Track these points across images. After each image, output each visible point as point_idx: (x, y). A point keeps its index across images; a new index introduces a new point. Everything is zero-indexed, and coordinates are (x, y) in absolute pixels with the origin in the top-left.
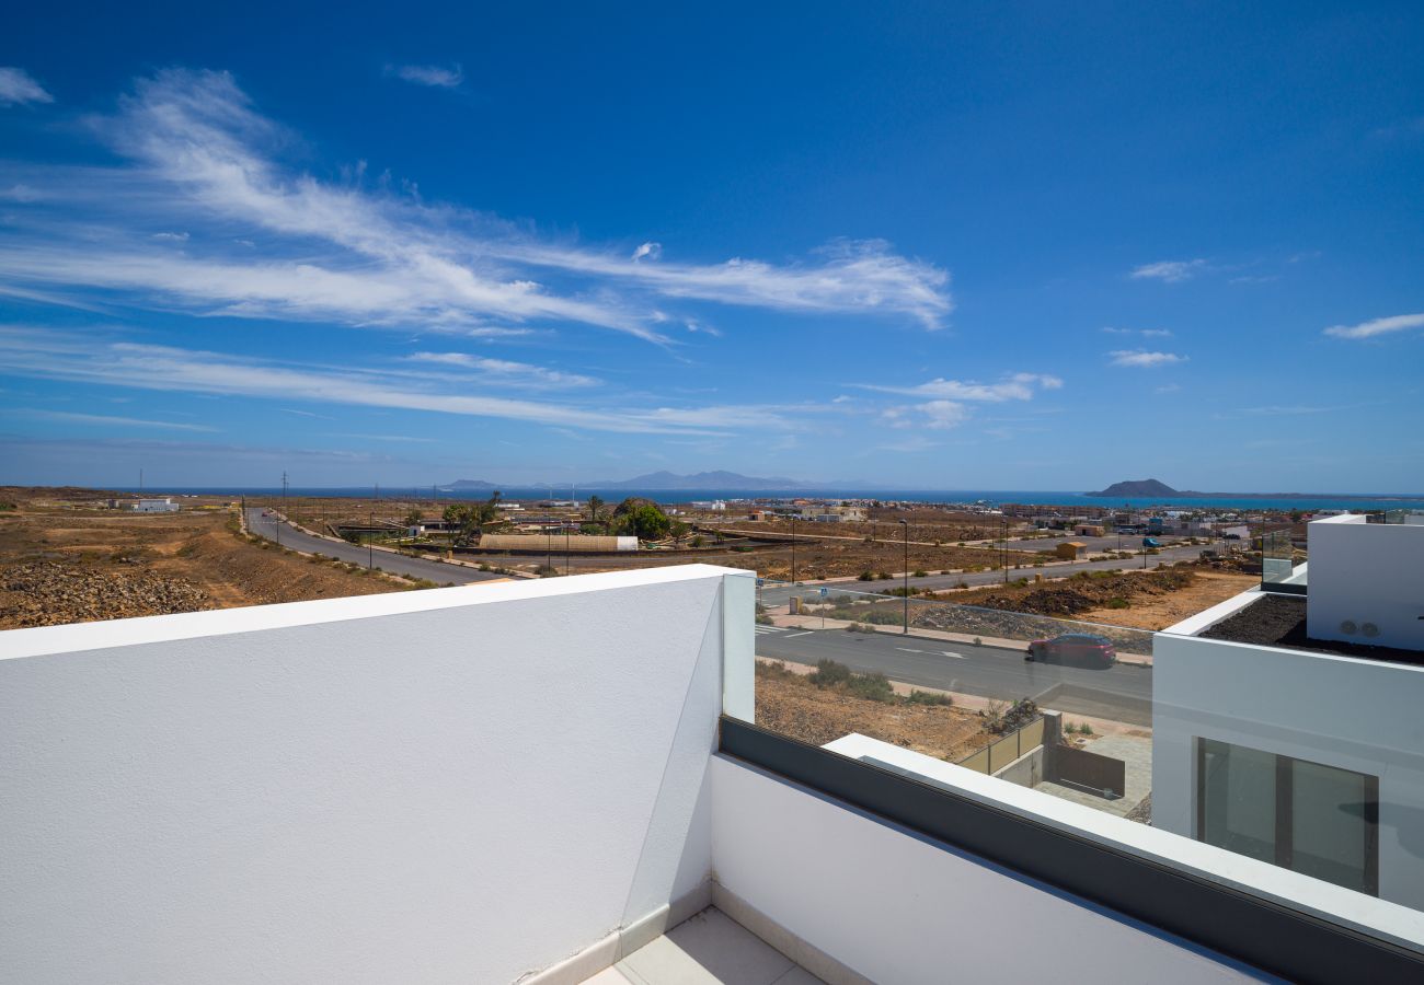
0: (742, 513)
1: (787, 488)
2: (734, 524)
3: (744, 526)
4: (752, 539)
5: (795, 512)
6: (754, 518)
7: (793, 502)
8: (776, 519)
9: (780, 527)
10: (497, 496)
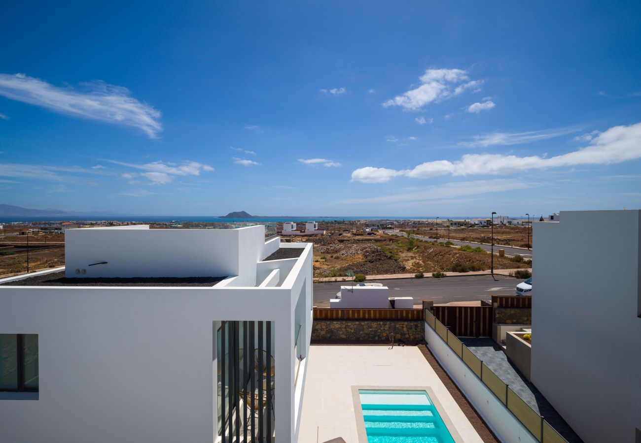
0: (16, 231)
1: (58, 215)
2: (5, 238)
3: (14, 239)
4: (16, 247)
5: (56, 229)
6: (23, 233)
7: (61, 223)
8: (41, 234)
9: (45, 238)
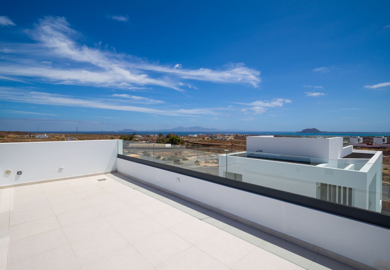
0: (201, 138)
1: (215, 131)
2: (199, 141)
3: (201, 141)
4: (202, 145)
5: (215, 137)
6: (204, 139)
7: (216, 135)
8: (210, 139)
9: (211, 141)
10: (135, 133)
